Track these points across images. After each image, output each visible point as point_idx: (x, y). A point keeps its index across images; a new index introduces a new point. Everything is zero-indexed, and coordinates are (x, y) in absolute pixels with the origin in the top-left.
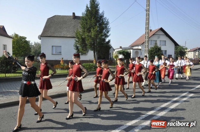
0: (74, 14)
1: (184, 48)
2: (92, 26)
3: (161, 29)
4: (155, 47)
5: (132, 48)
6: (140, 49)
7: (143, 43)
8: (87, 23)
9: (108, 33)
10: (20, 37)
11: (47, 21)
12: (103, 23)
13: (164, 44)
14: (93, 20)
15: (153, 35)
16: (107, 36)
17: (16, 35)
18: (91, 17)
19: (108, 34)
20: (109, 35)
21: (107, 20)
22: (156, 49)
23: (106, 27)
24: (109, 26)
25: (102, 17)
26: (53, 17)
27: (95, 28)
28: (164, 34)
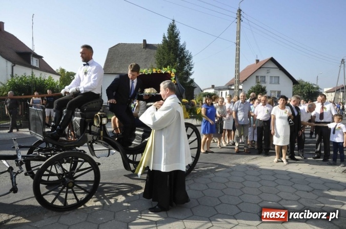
0: (145, 41)
1: (314, 86)
2: (170, 62)
3: (272, 60)
4: (257, 87)
5: (230, 87)
6: (241, 90)
7: (244, 80)
8: (164, 58)
9: (190, 70)
10: (67, 72)
11: (109, 51)
12: (184, 57)
13: (277, 81)
14: (172, 55)
15: (260, 68)
16: (190, 74)
17: (63, 71)
18: (170, 51)
19: (191, 72)
20: (193, 73)
21: (189, 54)
22: (259, 89)
23: (188, 63)
24: (192, 61)
25: (183, 49)
26: (116, 45)
27: (174, 65)
28: (277, 67)
